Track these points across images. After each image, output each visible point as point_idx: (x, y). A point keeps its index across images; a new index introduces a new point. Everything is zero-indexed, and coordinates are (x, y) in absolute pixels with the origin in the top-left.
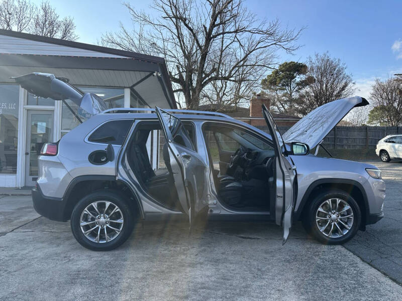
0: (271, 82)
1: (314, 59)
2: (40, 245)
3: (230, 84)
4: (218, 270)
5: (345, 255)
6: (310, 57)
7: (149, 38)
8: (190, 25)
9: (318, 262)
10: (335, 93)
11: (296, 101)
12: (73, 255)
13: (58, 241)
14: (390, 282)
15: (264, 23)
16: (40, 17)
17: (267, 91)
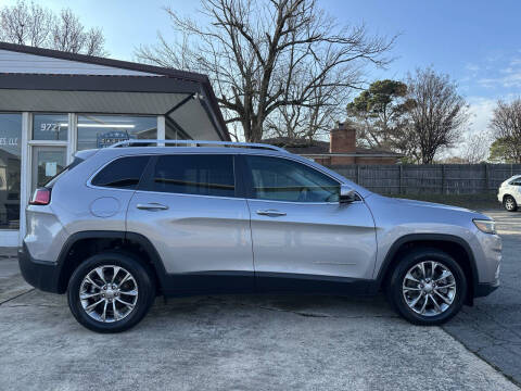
0: (359, 107)
1: (414, 75)
2: (30, 325)
3: (304, 111)
4: (262, 361)
5: (443, 341)
6: (408, 73)
7: (197, 51)
8: (248, 34)
9: (404, 350)
10: (443, 120)
11: (392, 132)
12: (70, 339)
13: (55, 319)
14: (503, 380)
15: (346, 29)
16: (60, 28)
17: (354, 119)
